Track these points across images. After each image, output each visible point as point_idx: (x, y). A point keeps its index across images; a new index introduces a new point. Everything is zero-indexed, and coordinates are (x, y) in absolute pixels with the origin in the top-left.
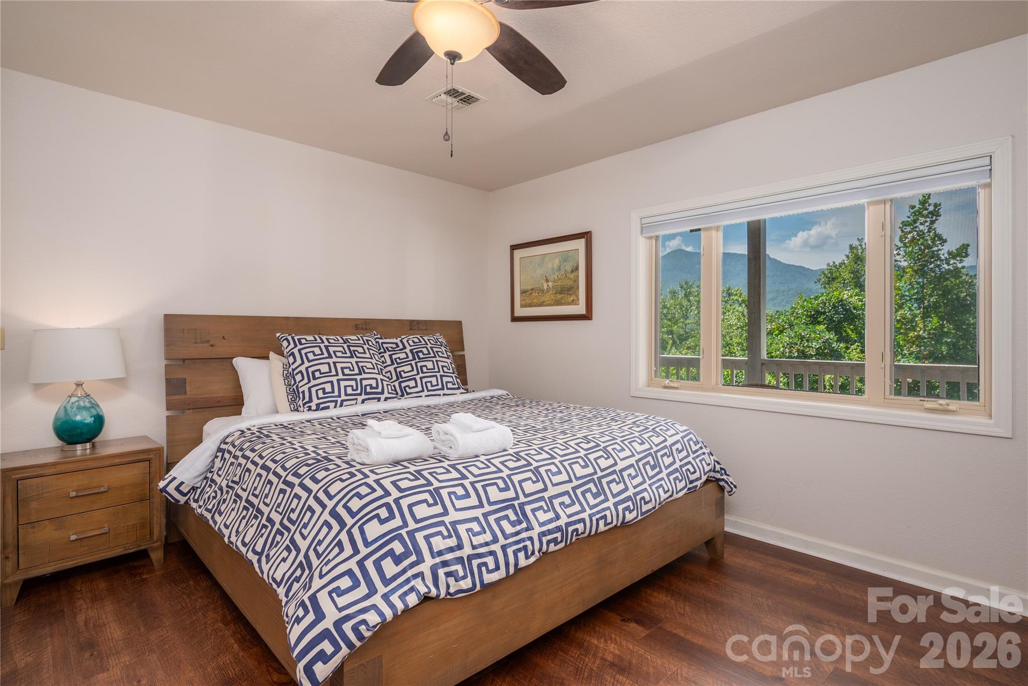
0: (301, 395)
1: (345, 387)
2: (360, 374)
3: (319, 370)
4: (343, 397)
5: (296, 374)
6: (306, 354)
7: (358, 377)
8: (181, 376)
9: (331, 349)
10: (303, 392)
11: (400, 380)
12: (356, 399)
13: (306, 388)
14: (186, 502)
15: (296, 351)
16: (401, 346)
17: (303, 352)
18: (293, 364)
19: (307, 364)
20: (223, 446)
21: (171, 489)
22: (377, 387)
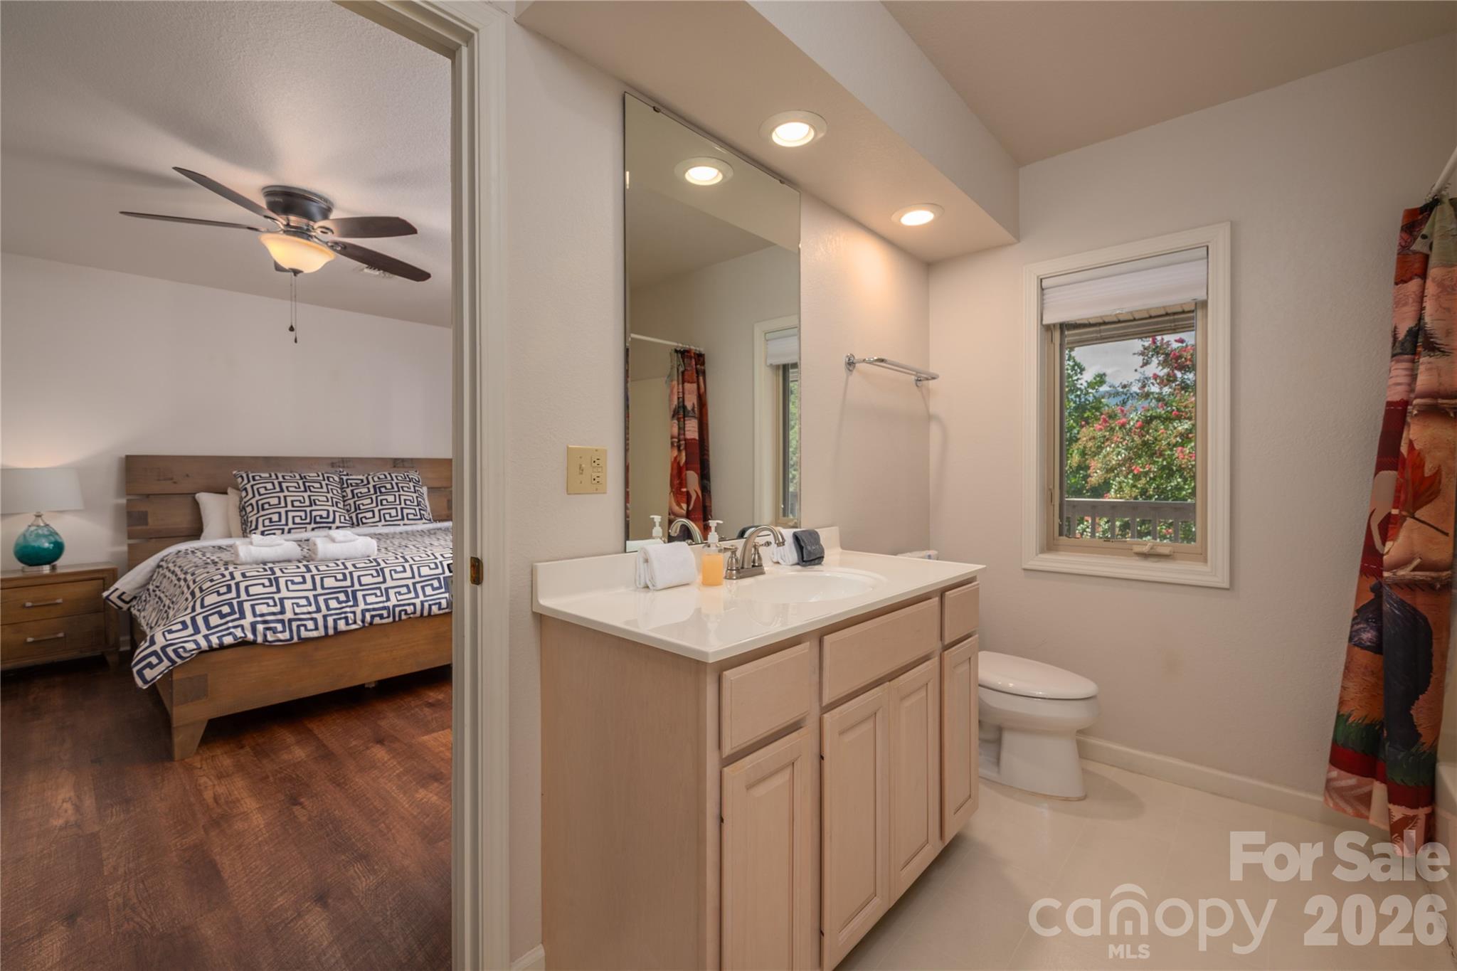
0: (249, 524)
1: (293, 517)
2: (311, 505)
3: (269, 503)
4: (291, 525)
5: (248, 506)
6: (258, 489)
7: (308, 509)
8: (143, 509)
9: (284, 485)
10: (251, 522)
11: (358, 511)
12: (306, 528)
13: (254, 518)
14: (129, 609)
15: (248, 487)
16: (365, 482)
17: (255, 487)
18: (245, 497)
19: (258, 497)
20: (161, 563)
21: (114, 597)
22: (328, 517)
